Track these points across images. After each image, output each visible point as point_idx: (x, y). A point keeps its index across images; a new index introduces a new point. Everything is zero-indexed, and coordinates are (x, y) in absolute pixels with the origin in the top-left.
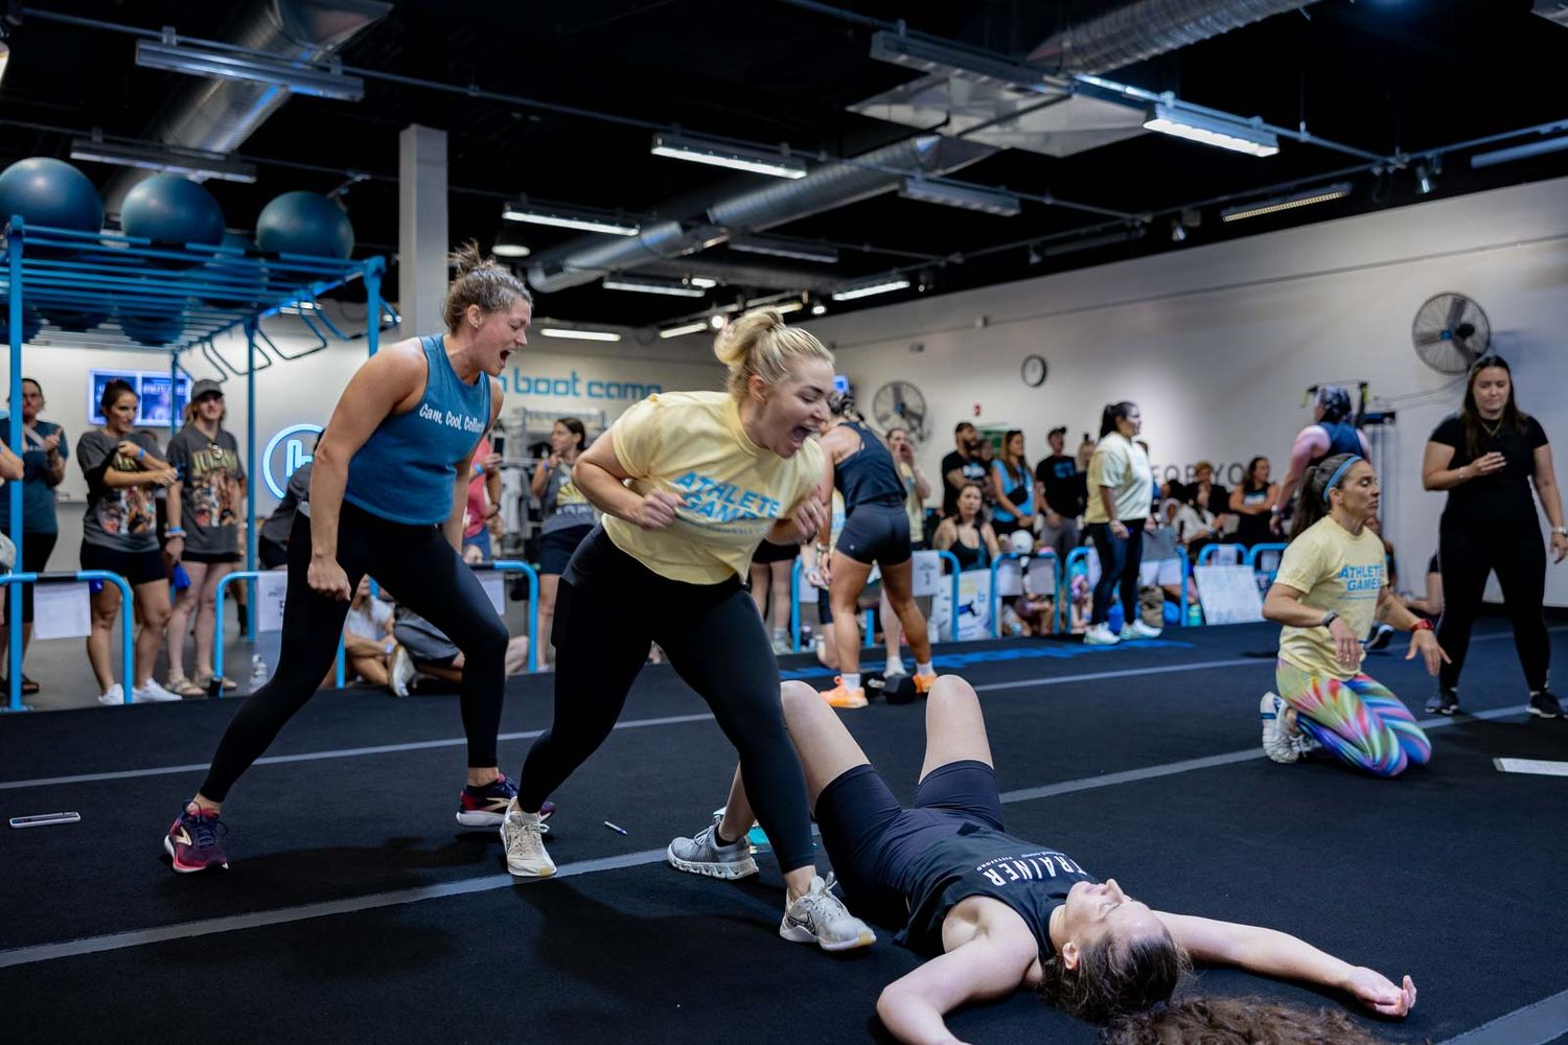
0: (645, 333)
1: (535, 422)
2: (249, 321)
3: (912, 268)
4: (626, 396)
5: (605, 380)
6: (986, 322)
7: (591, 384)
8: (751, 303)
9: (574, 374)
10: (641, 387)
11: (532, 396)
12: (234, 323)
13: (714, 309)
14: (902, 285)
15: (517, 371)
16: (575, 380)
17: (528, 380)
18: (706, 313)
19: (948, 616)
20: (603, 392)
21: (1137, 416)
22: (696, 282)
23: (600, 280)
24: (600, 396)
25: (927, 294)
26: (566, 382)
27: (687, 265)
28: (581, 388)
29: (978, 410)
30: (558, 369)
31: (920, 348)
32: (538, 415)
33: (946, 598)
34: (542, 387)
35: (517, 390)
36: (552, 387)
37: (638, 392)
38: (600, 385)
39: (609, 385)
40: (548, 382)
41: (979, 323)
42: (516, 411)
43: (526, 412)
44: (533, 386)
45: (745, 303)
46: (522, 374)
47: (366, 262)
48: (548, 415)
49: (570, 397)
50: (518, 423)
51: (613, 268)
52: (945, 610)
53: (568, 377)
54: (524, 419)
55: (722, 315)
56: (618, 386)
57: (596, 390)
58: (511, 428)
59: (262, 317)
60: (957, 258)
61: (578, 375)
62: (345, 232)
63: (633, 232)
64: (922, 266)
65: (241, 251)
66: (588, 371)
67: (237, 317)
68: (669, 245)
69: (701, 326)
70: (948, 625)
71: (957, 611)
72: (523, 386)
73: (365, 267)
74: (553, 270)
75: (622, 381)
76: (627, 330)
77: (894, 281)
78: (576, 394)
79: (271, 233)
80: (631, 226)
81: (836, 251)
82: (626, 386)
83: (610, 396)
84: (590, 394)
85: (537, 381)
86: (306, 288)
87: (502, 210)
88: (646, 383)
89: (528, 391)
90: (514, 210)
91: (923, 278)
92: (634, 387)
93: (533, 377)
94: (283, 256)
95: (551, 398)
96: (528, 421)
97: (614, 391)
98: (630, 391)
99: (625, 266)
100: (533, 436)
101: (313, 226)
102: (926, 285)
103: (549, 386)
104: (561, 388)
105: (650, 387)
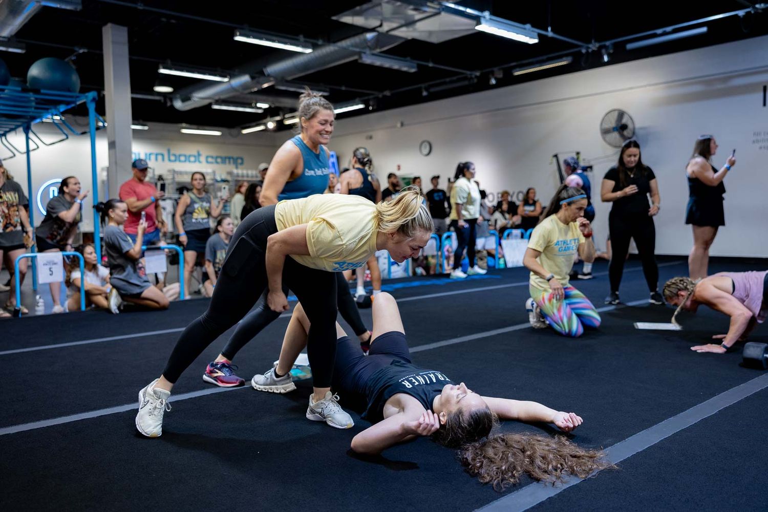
0: (234, 131)
1: (179, 176)
2: (26, 125)
3: (366, 98)
4: (224, 164)
5: (214, 154)
6: (402, 125)
7: (207, 157)
8: (287, 116)
9: (199, 152)
10: (233, 158)
11: (177, 163)
12: (18, 126)
13: (268, 119)
14: (361, 106)
15: (169, 151)
16: (199, 155)
17: (175, 155)
18: (264, 121)
19: (386, 266)
20: (213, 160)
21: (474, 169)
22: (259, 105)
23: (210, 104)
24: (211, 163)
25: (373, 111)
26: (195, 156)
27: (254, 96)
28: (203, 159)
29: (399, 168)
30: (191, 149)
31: (371, 138)
32: (181, 173)
33: (385, 258)
34: (183, 158)
35: (170, 160)
36: (187, 158)
37: (232, 161)
38: (212, 157)
39: (217, 157)
40: (185, 156)
41: (399, 125)
42: (169, 171)
43: (174, 172)
44: (177, 158)
45: (284, 115)
46: (172, 152)
47: (87, 94)
48: (186, 173)
49: (197, 164)
50: (170, 177)
51: (217, 98)
52: (385, 264)
53: (195, 153)
54: (174, 175)
55: (273, 122)
56: (221, 158)
57: (210, 160)
58: (167, 179)
59: (33, 123)
60: (387, 93)
61: (201, 152)
62: (75, 79)
63: (226, 80)
64: (371, 97)
65: (20, 89)
66: (205, 151)
67: (19, 124)
68: (245, 86)
69: (261, 128)
70: (386, 271)
71: (390, 264)
72: (173, 158)
73: (87, 97)
74: (186, 99)
75: (224, 155)
76: (226, 130)
77: (357, 104)
78: (200, 162)
79: (35, 79)
80: (225, 76)
81: (328, 90)
82: (226, 158)
83: (217, 163)
84: (207, 162)
85: (180, 156)
86: (55, 108)
87: (158, 68)
88: (235, 156)
89: (175, 161)
90: (164, 68)
91: (371, 103)
92: (229, 158)
93: (178, 153)
94: (42, 91)
95: (187, 164)
96: (176, 176)
97: (219, 160)
98: (227, 160)
99: (223, 97)
100: (179, 183)
101: (58, 76)
102: (373, 106)
103: (186, 158)
104: (192, 159)
105: (237, 158)
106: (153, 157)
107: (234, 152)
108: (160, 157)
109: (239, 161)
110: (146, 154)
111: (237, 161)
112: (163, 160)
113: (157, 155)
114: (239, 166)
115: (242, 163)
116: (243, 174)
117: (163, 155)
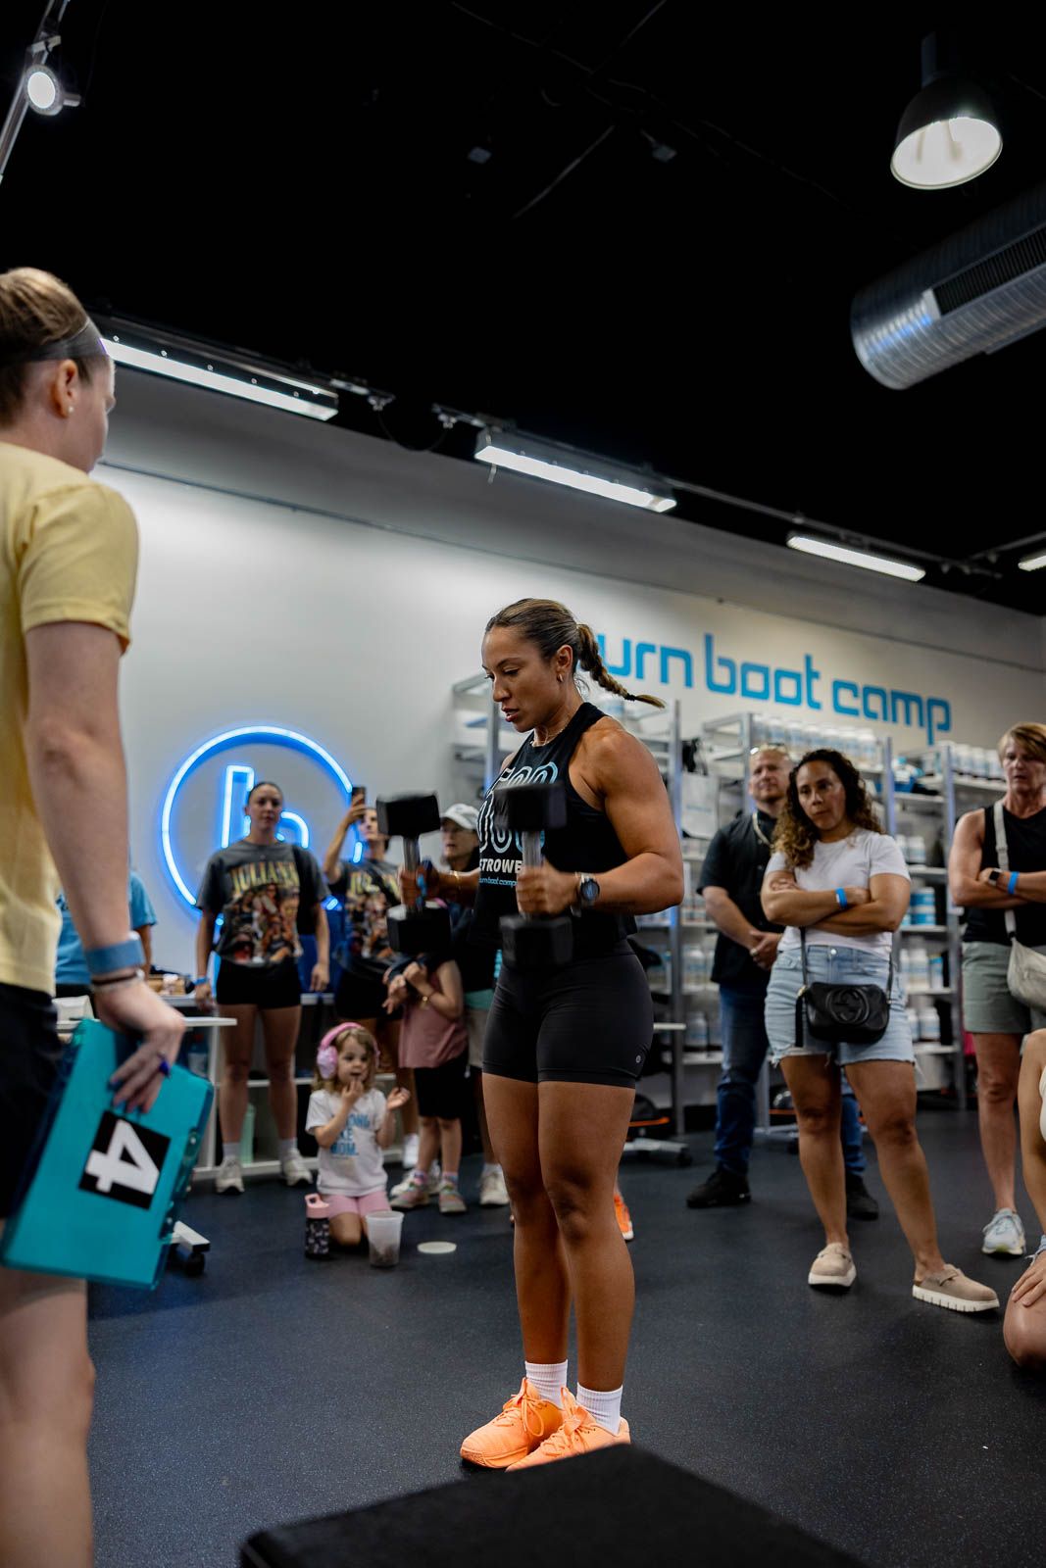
4: (895, 720)
7: (838, 685)
9: (808, 660)
10: (917, 699)
11: (741, 700)
15: (707, 641)
16: (812, 675)
17: (729, 664)
20: (857, 704)
24: (853, 712)
26: (795, 676)
28: (822, 691)
30: (784, 647)
34: (756, 681)
35: (713, 686)
36: (772, 684)
37: (914, 707)
38: (852, 687)
39: (869, 691)
40: (763, 670)
44: (738, 678)
46: (719, 651)
49: (804, 709)
53: (801, 668)
56: (881, 695)
57: (846, 698)
61: (815, 667)
66: (830, 658)
72: (722, 676)
75: (888, 687)
78: (816, 702)
82: (896, 695)
83: (870, 713)
85: (748, 668)
88: (925, 695)
89: (730, 687)
92: (908, 698)
93: (739, 658)
95: (774, 704)
97: (875, 703)
98: (901, 707)
103: (766, 680)
104: (788, 688)
105: (933, 702)
106: (652, 661)
107: (923, 676)
108: (676, 665)
109: (938, 715)
110: (627, 644)
111: (932, 713)
112: (689, 683)
113: (667, 653)
114: (937, 734)
115: (945, 727)
116: (972, 763)
117: (685, 656)
